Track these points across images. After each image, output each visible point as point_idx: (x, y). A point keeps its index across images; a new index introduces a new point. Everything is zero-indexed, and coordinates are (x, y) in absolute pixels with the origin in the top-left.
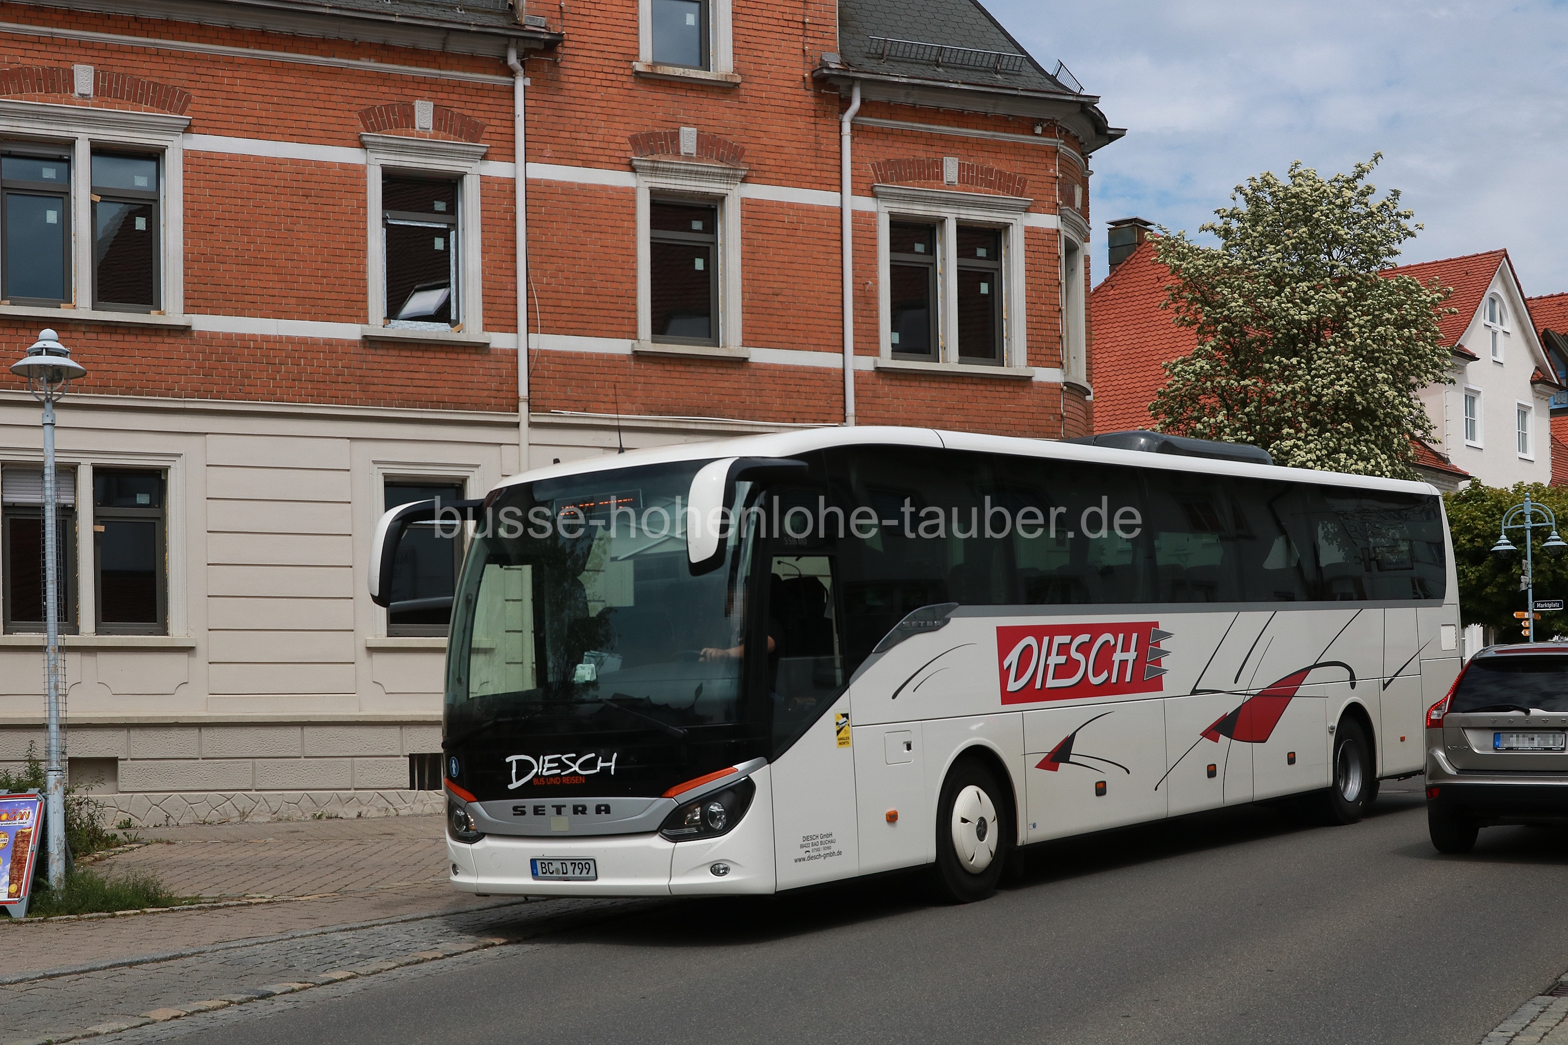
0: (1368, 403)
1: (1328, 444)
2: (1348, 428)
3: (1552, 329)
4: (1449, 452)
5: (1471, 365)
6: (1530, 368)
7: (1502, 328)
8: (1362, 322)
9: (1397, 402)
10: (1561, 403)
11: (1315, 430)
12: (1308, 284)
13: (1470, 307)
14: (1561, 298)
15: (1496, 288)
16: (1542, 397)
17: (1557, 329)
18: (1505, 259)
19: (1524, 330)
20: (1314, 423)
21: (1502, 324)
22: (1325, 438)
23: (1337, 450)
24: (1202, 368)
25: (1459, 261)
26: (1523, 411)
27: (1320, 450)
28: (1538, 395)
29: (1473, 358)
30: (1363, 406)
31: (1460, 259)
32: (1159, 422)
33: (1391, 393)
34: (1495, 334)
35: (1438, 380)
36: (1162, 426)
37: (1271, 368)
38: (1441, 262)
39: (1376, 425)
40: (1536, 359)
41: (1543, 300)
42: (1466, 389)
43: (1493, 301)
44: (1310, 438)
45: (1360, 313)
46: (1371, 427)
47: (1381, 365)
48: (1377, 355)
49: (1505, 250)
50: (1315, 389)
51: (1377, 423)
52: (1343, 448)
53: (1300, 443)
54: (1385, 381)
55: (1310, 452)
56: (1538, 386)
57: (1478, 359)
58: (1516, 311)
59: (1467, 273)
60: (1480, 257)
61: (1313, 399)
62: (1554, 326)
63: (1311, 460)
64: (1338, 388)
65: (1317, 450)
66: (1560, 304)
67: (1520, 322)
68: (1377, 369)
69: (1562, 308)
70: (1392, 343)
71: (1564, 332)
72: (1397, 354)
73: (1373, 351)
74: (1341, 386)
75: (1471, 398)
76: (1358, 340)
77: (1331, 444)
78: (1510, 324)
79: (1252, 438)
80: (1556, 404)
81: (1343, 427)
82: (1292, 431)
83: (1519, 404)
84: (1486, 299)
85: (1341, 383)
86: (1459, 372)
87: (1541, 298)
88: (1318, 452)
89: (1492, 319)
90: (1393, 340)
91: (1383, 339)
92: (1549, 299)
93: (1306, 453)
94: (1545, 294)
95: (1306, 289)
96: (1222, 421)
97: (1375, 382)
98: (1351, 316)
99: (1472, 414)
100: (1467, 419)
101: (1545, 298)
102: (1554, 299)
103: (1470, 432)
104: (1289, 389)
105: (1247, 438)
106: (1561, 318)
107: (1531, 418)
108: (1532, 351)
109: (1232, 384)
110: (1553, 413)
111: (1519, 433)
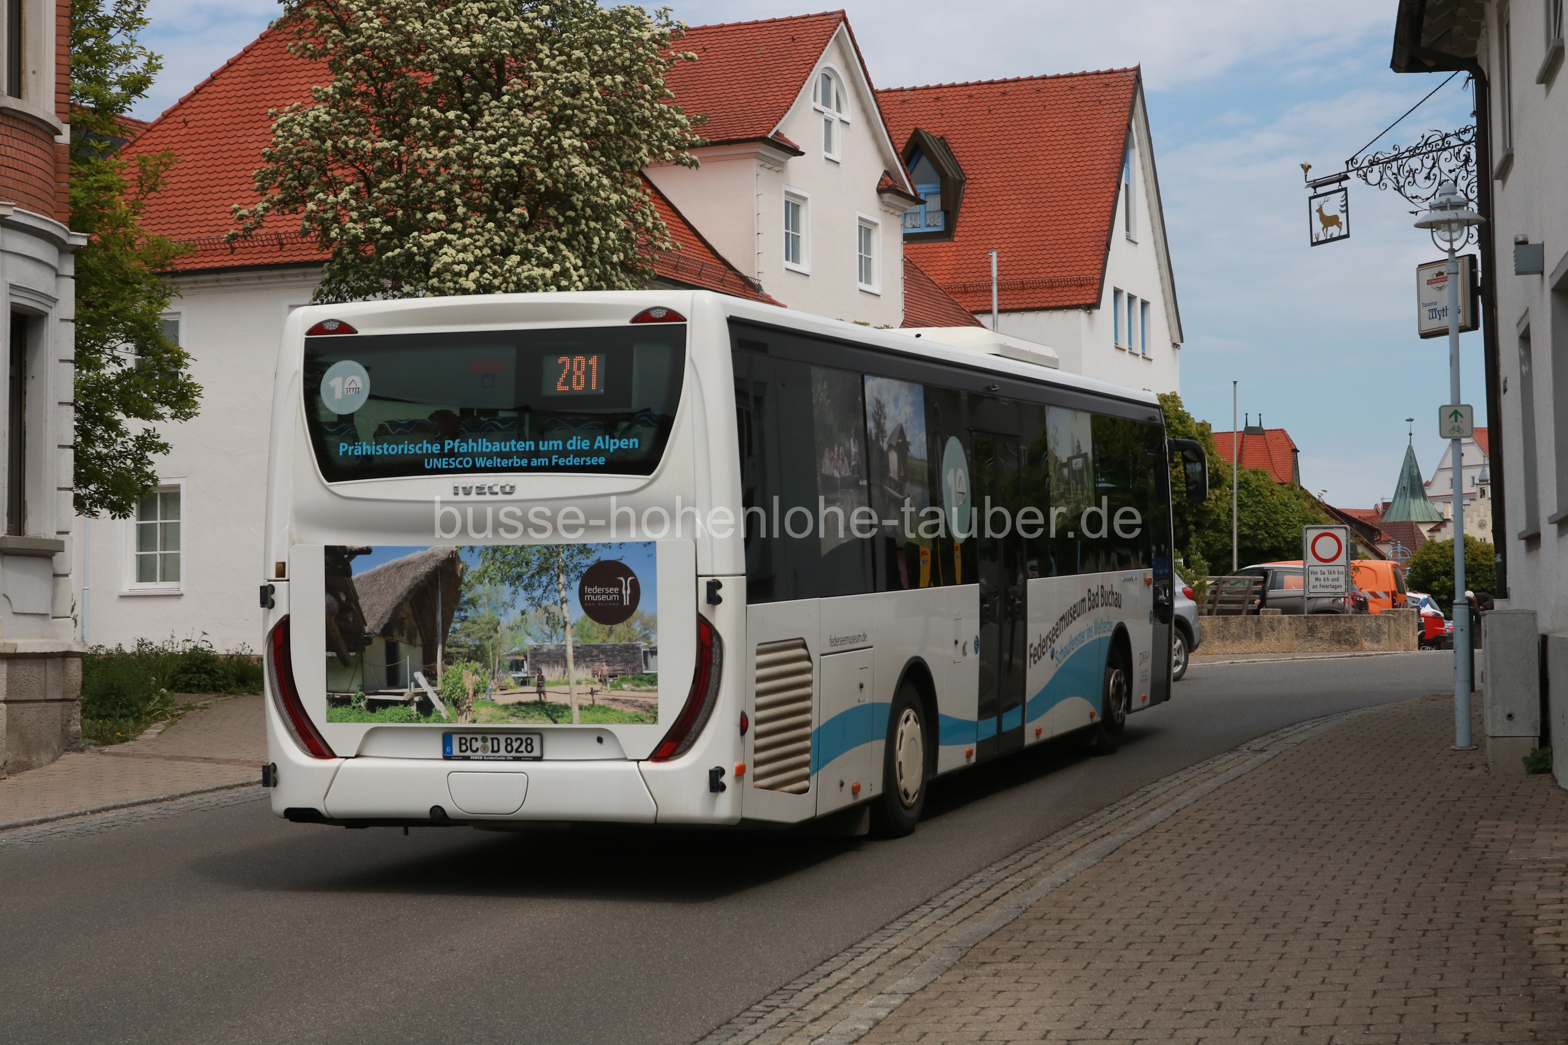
0: (555, 182)
1: (491, 239)
2: (521, 216)
3: (927, 130)
4: (761, 277)
5: (794, 161)
6: (876, 173)
7: (838, 115)
8: (553, 64)
9: (594, 183)
10: (935, 226)
11: (478, 219)
12: (483, 6)
13: (794, 83)
14: (938, 90)
15: (830, 59)
16: (892, 211)
17: (932, 130)
18: (842, 24)
19: (869, 122)
20: (472, 206)
21: (839, 109)
22: (489, 231)
23: (507, 252)
24: (316, 119)
25: (785, 23)
26: (866, 230)
27: (481, 248)
28: (887, 208)
29: (795, 152)
30: (547, 187)
31: (787, 19)
32: (264, 199)
33: (581, 169)
34: (828, 122)
35: (679, 162)
36: (266, 205)
37: (418, 124)
38: (762, 22)
39: (569, 217)
40: (886, 161)
41: (917, 92)
42: (787, 193)
43: (827, 78)
44: (469, 230)
45: (556, 53)
46: (561, 219)
47: (574, 128)
48: (569, 112)
49: (843, 12)
50: (478, 157)
51: (571, 213)
52: (517, 248)
53: (450, 237)
54: (582, 153)
55: (465, 249)
56: (887, 197)
57: (802, 154)
58: (859, 95)
59: (793, 39)
60: (811, 19)
61: (477, 172)
62: (929, 126)
63: (464, 262)
64: (507, 155)
65: (476, 247)
66: (937, 99)
67: (864, 110)
68: (568, 133)
69: (939, 103)
70: (587, 95)
71: (941, 134)
72: (597, 113)
73: (564, 106)
74: (512, 154)
75: (793, 209)
76: (540, 89)
77: (497, 240)
78: (851, 111)
79: (388, 228)
80: (928, 226)
81: (514, 214)
82: (442, 217)
83: (860, 219)
84: (816, 75)
85: (513, 149)
86: (776, 169)
87: (914, 89)
88: (477, 252)
89: (826, 102)
90: (591, 91)
91: (575, 90)
92: (925, 92)
93: (459, 251)
94: (919, 85)
95: (476, 12)
96: (346, 201)
97: (564, 153)
98: (541, 55)
99: (796, 227)
100: (786, 234)
101: (920, 89)
102: (931, 91)
103: (792, 250)
104: (441, 154)
105: (381, 227)
106: (938, 117)
107: (877, 238)
108: (880, 150)
109: (364, 146)
110: (908, 238)
111: (861, 257)
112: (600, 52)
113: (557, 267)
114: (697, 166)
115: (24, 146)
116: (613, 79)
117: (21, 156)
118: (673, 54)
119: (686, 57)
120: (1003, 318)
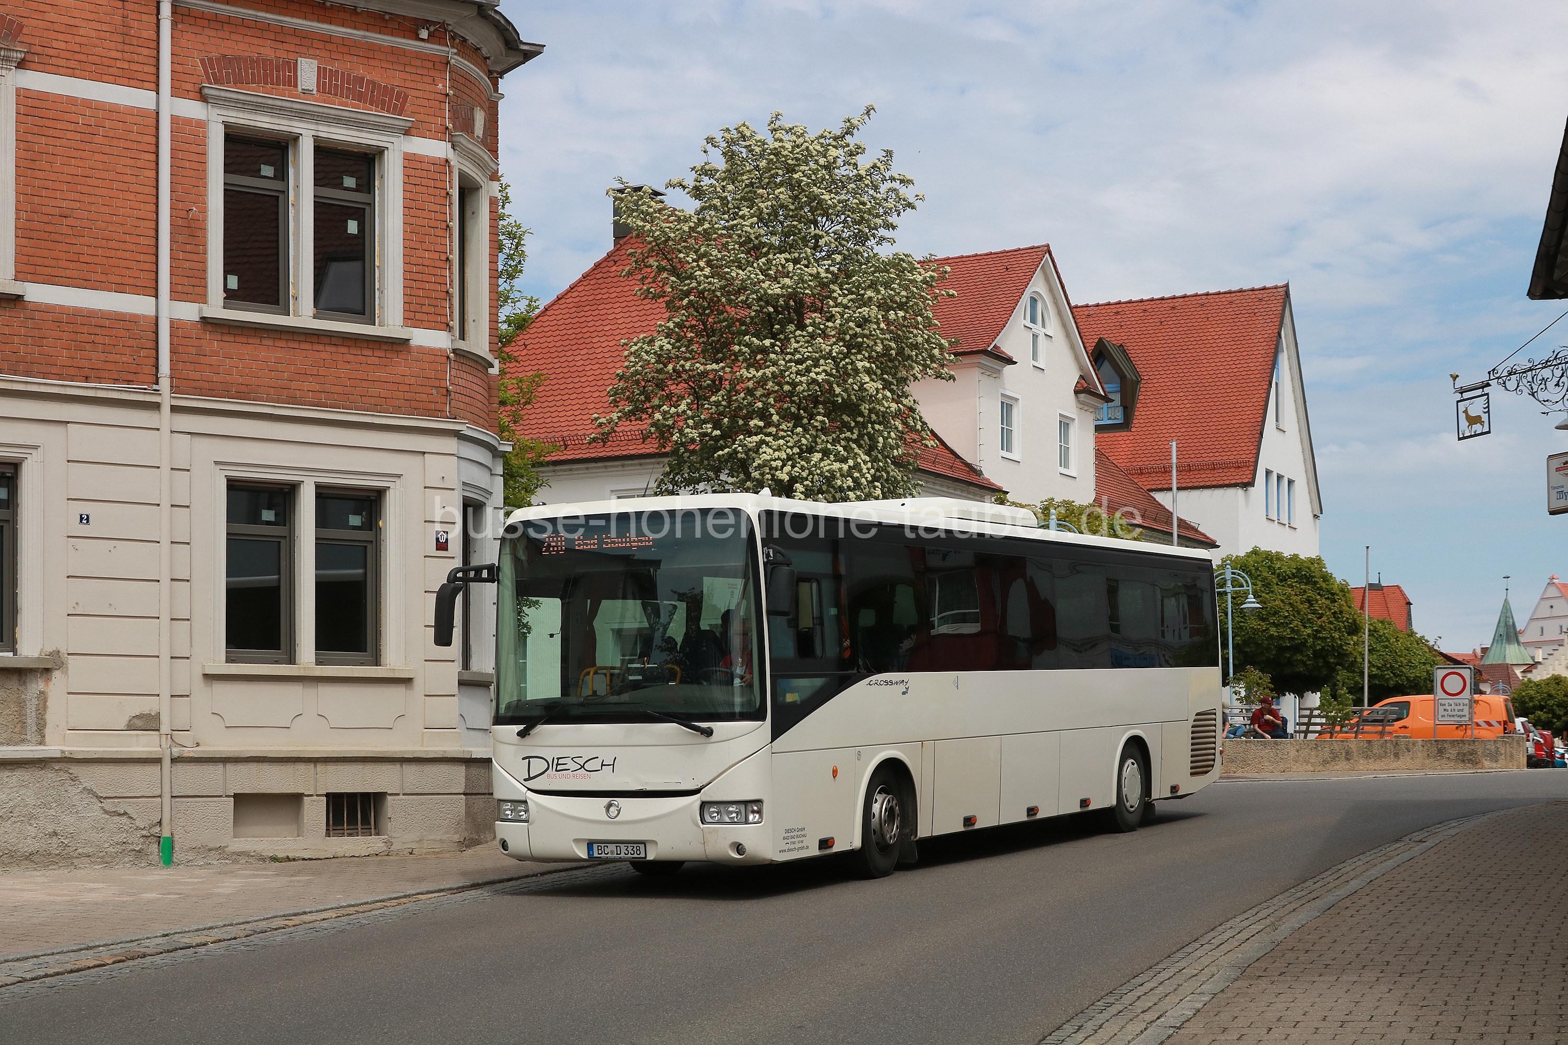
0: (849, 396)
1: (800, 441)
2: (822, 422)
3: (1108, 339)
4: (982, 464)
5: (1008, 368)
6: (1073, 377)
7: (1043, 330)
8: (845, 301)
9: (880, 395)
10: (1115, 419)
11: (788, 425)
12: (788, 256)
13: (1009, 305)
14: (1118, 306)
15: (1037, 285)
16: (1086, 408)
17: (1112, 339)
18: (1047, 255)
19: (1068, 335)
20: (785, 415)
21: (1044, 326)
22: (797, 434)
23: (811, 450)
24: (661, 347)
25: (999, 255)
26: (1065, 424)
27: (791, 448)
28: (1082, 406)
29: (1010, 361)
30: (843, 399)
31: (1001, 253)
32: (617, 410)
33: (872, 386)
34: (1035, 337)
35: (939, 376)
36: (619, 414)
37: (740, 350)
38: (981, 255)
39: (859, 422)
40: (1081, 368)
41: (1100, 308)
42: (1003, 395)
43: (1034, 301)
44: (782, 433)
45: (846, 292)
46: (853, 424)
47: (864, 352)
48: (860, 340)
49: (1048, 246)
50: (789, 376)
51: (860, 419)
52: (819, 447)
53: (767, 439)
54: (868, 371)
55: (779, 449)
56: (1082, 396)
57: (1015, 363)
58: (1060, 313)
59: (1007, 269)
60: (1021, 252)
61: (787, 388)
62: (1110, 336)
63: (779, 459)
64: (813, 375)
65: (788, 447)
66: (1117, 313)
67: (1064, 326)
68: (859, 357)
69: (1119, 317)
70: (875, 327)
71: (1120, 342)
72: (882, 340)
73: (855, 335)
74: (817, 374)
75: (1007, 408)
76: (838, 322)
77: (804, 441)
78: (1053, 327)
79: (718, 432)
80: (1110, 419)
81: (817, 420)
82: (761, 424)
83: (1060, 415)
84: (1025, 300)
85: (817, 370)
86: (994, 375)
87: (1098, 305)
88: (789, 451)
89: (1033, 321)
90: (878, 323)
91: (863, 322)
92: (1106, 307)
93: (775, 450)
94: (1102, 301)
95: (783, 262)
96: (684, 412)
97: (856, 371)
98: (835, 295)
99: (1009, 423)
100: (1003, 428)
101: (1102, 305)
102: (1112, 307)
103: (1006, 441)
104: (760, 374)
105: (712, 432)
106: (1118, 328)
107: (1074, 431)
108: (1077, 358)
109: (697, 368)
110: (1098, 428)
111: (1061, 446)
112: (883, 292)
113: (851, 463)
114: (954, 380)
115: (470, 378)
116: (896, 314)
117: (469, 385)
118: (938, 291)
119: (948, 294)
120: (1183, 495)
